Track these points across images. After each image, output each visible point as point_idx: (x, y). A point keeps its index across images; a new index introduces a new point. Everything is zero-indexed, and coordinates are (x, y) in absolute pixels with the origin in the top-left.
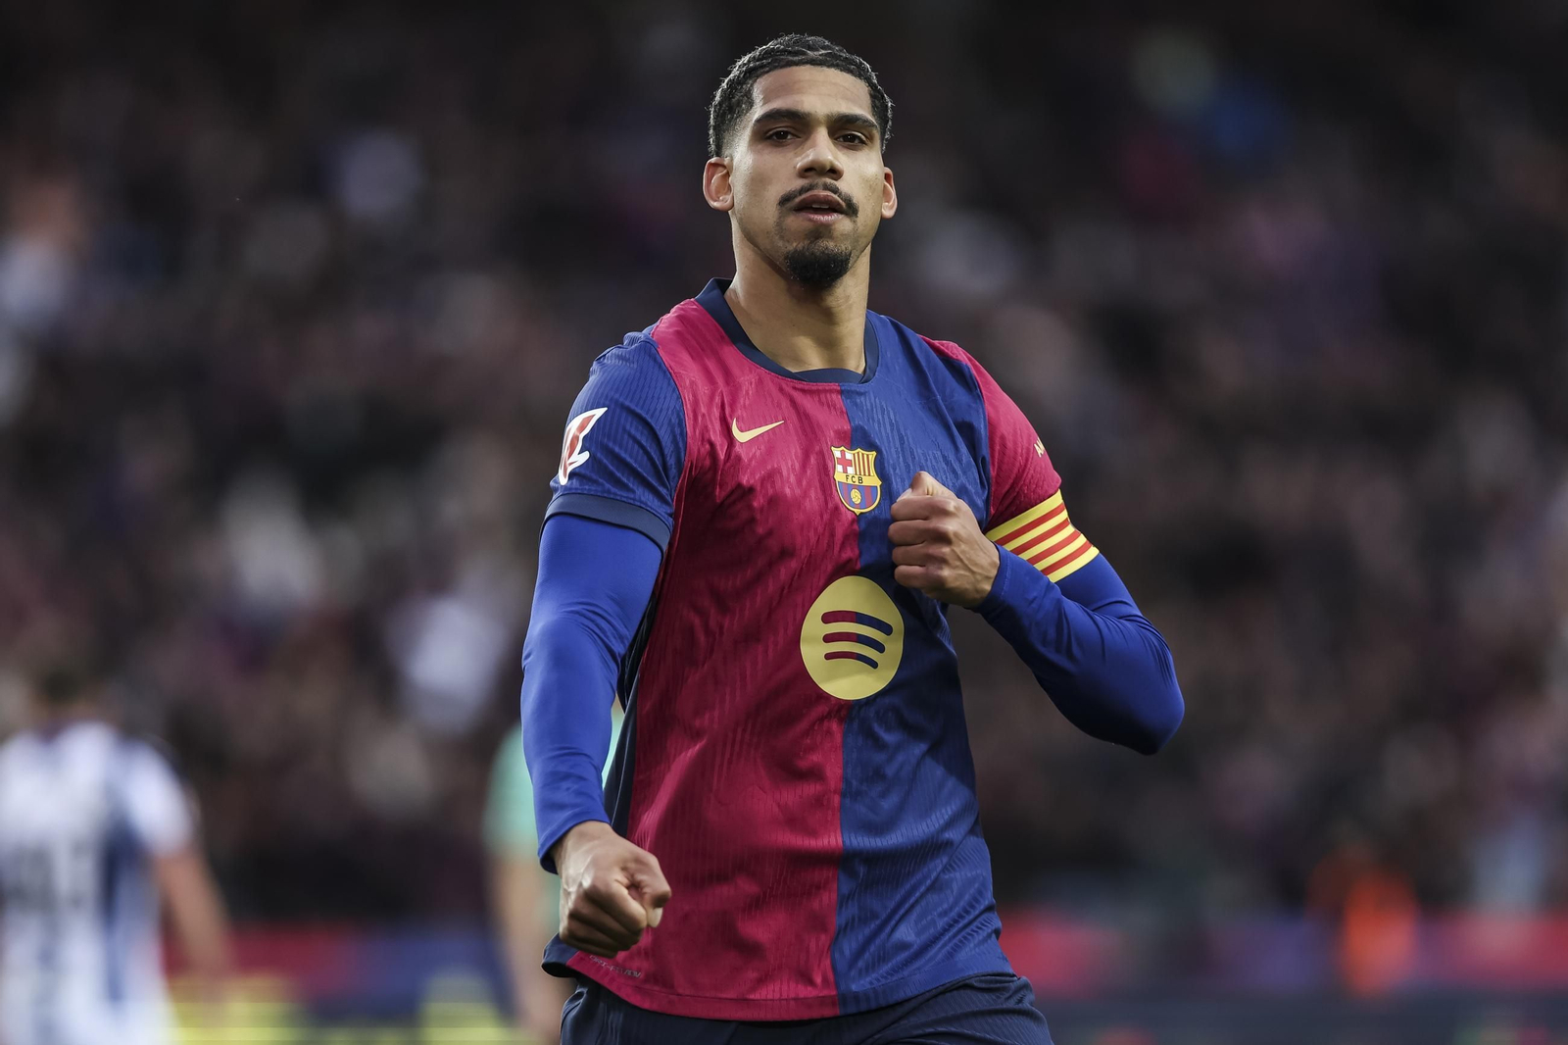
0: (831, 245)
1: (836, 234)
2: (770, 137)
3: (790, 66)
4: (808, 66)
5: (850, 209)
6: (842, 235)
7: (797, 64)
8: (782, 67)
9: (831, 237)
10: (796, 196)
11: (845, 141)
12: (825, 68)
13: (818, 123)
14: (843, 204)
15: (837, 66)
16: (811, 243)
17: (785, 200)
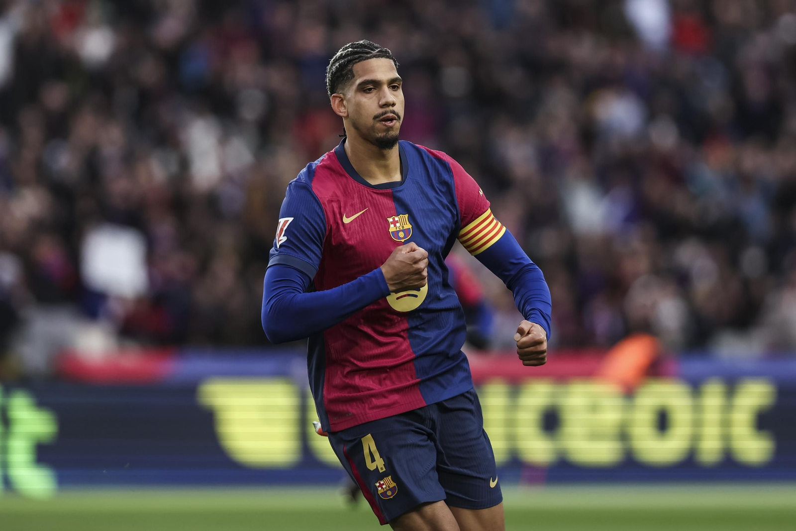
1: (394, 129)
2: (365, 91)
3: (368, 59)
5: (398, 118)
6: (396, 128)
7: (370, 58)
8: (364, 60)
10: (381, 116)
11: (393, 89)
13: (384, 83)
14: (396, 116)
15: (384, 56)
16: (386, 134)
17: (376, 118)
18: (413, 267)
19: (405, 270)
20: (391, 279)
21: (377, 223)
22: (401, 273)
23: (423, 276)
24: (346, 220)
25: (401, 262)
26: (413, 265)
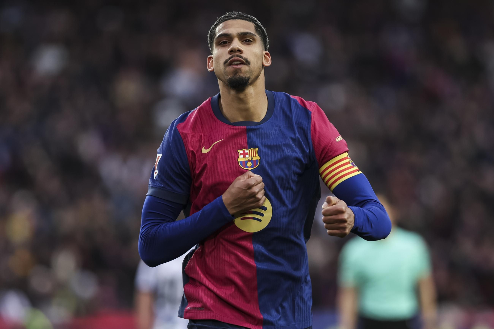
0: (241, 75)
1: (243, 71)
2: (221, 44)
4: (231, 20)
5: (247, 63)
6: (245, 71)
7: (228, 20)
9: (241, 72)
11: (246, 42)
12: (237, 20)
14: (244, 61)
15: (241, 19)
16: (235, 75)
17: (225, 62)
18: (247, 192)
19: (241, 195)
20: (231, 204)
21: (228, 153)
22: (239, 198)
23: (258, 198)
24: (204, 151)
25: (240, 188)
26: (248, 191)
